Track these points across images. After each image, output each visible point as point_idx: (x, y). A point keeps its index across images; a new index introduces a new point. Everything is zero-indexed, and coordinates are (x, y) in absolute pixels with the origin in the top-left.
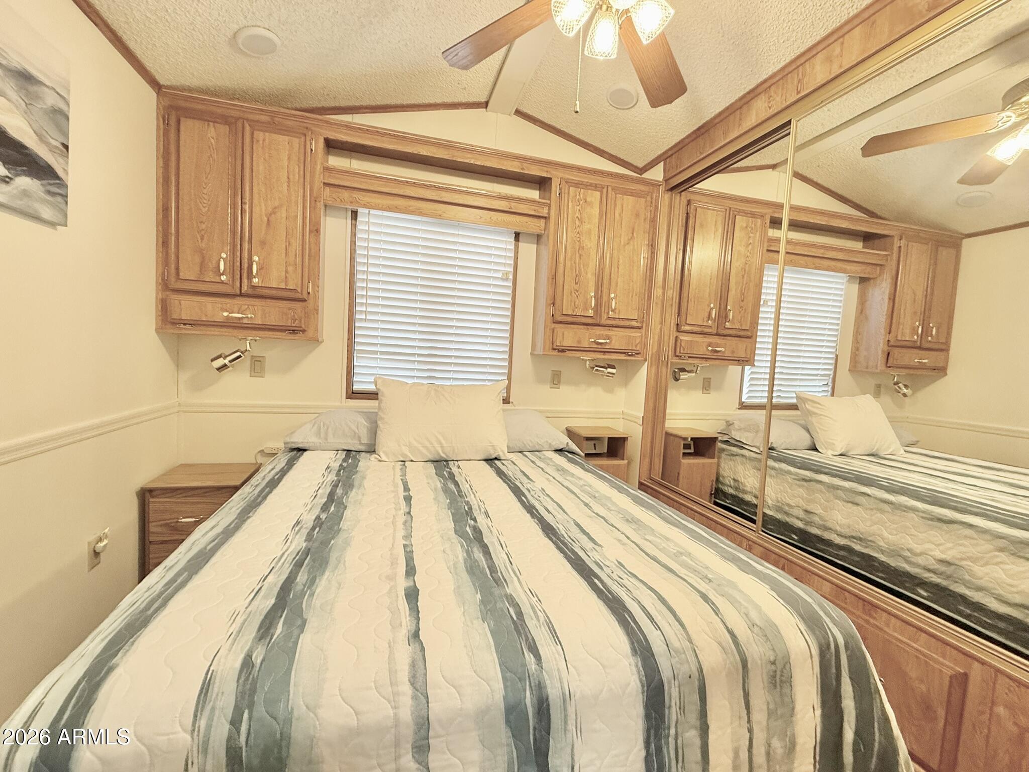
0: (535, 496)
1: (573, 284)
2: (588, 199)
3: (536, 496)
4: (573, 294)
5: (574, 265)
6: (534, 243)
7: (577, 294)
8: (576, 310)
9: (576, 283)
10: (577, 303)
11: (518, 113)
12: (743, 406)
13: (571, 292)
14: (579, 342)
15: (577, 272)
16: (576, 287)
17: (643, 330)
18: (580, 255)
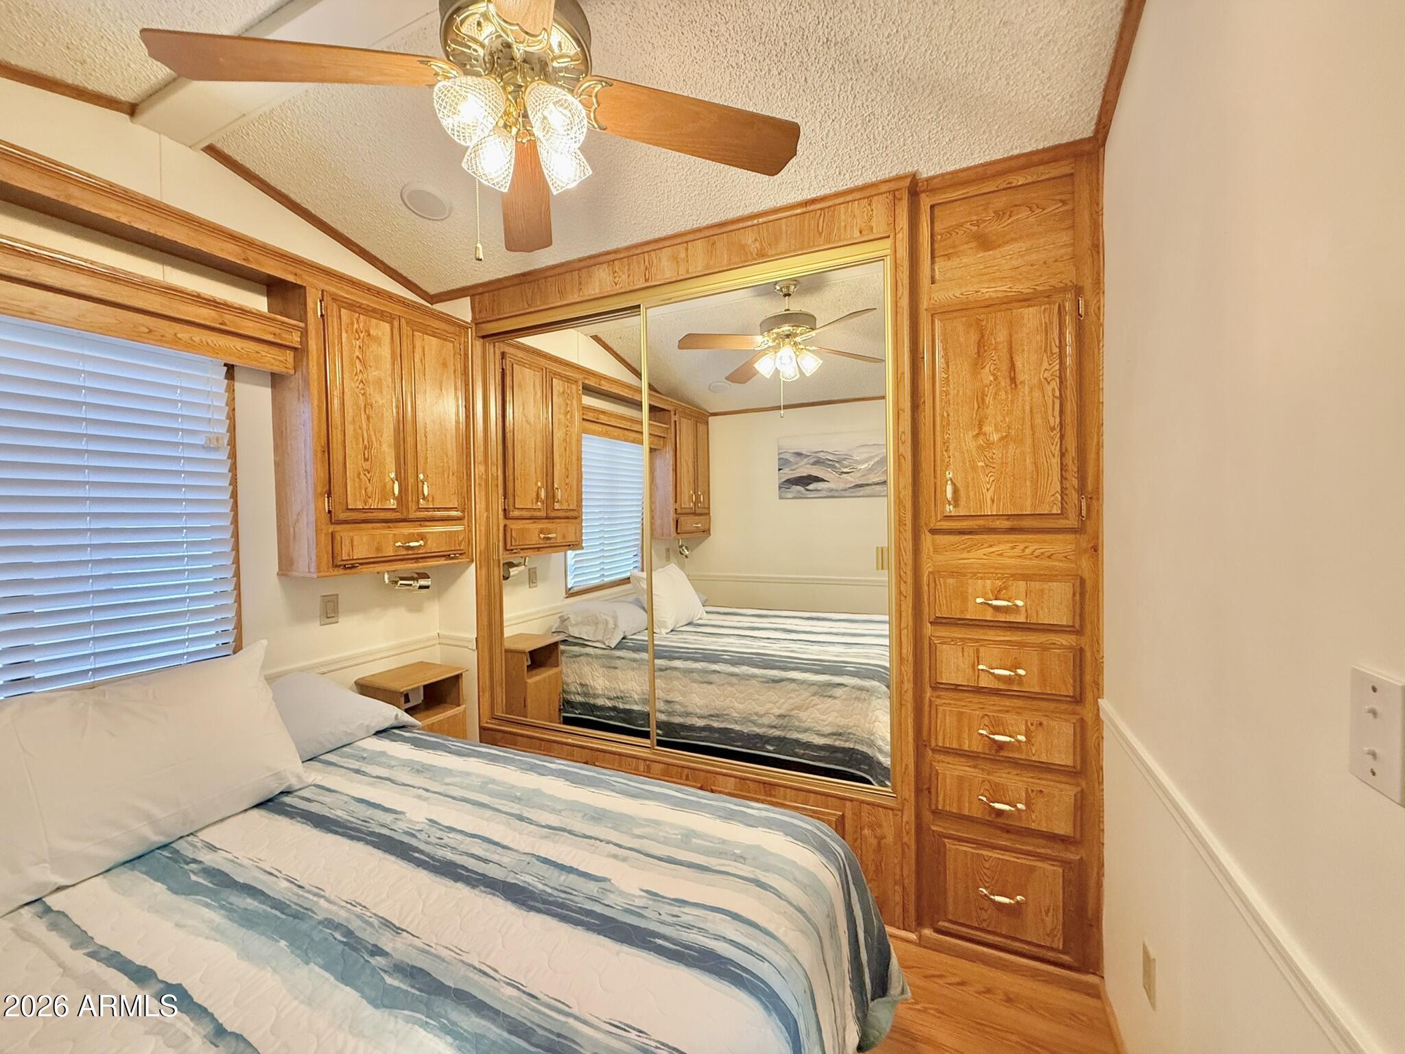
0: (429, 840)
1: (361, 462)
2: (372, 332)
3: (433, 840)
4: (362, 476)
5: (359, 431)
6: (267, 386)
7: (369, 476)
8: (370, 500)
9: (366, 460)
10: (370, 489)
11: (211, 150)
12: (570, 594)
13: (359, 474)
14: (378, 549)
15: (366, 442)
16: (366, 465)
17: (466, 522)
18: (368, 418)
